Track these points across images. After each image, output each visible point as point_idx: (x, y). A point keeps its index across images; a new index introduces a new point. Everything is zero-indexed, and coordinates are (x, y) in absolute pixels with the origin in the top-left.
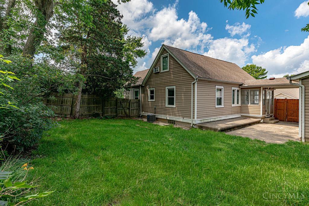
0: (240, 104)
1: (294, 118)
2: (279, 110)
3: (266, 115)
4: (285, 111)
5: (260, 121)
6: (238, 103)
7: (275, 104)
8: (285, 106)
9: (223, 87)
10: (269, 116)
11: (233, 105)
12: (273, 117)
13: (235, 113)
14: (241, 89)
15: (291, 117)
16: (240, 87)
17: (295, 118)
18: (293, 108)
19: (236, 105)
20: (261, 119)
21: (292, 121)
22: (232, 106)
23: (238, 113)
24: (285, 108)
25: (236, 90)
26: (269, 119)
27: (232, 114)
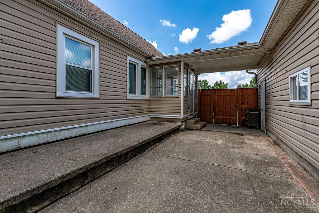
0: (147, 96)
1: (222, 117)
2: (204, 106)
3: (188, 115)
4: (212, 107)
5: (180, 126)
6: (143, 93)
7: (199, 98)
8: (212, 99)
9: (96, 44)
10: (193, 116)
11: (130, 96)
12: (196, 117)
13: (136, 114)
14: (151, 66)
15: (219, 117)
16: (148, 61)
17: (225, 117)
18: (221, 102)
19: (138, 95)
20: (182, 122)
21: (221, 122)
22: (128, 98)
23: (143, 113)
24: (212, 103)
25: (140, 66)
26: (193, 121)
27: (127, 115)
